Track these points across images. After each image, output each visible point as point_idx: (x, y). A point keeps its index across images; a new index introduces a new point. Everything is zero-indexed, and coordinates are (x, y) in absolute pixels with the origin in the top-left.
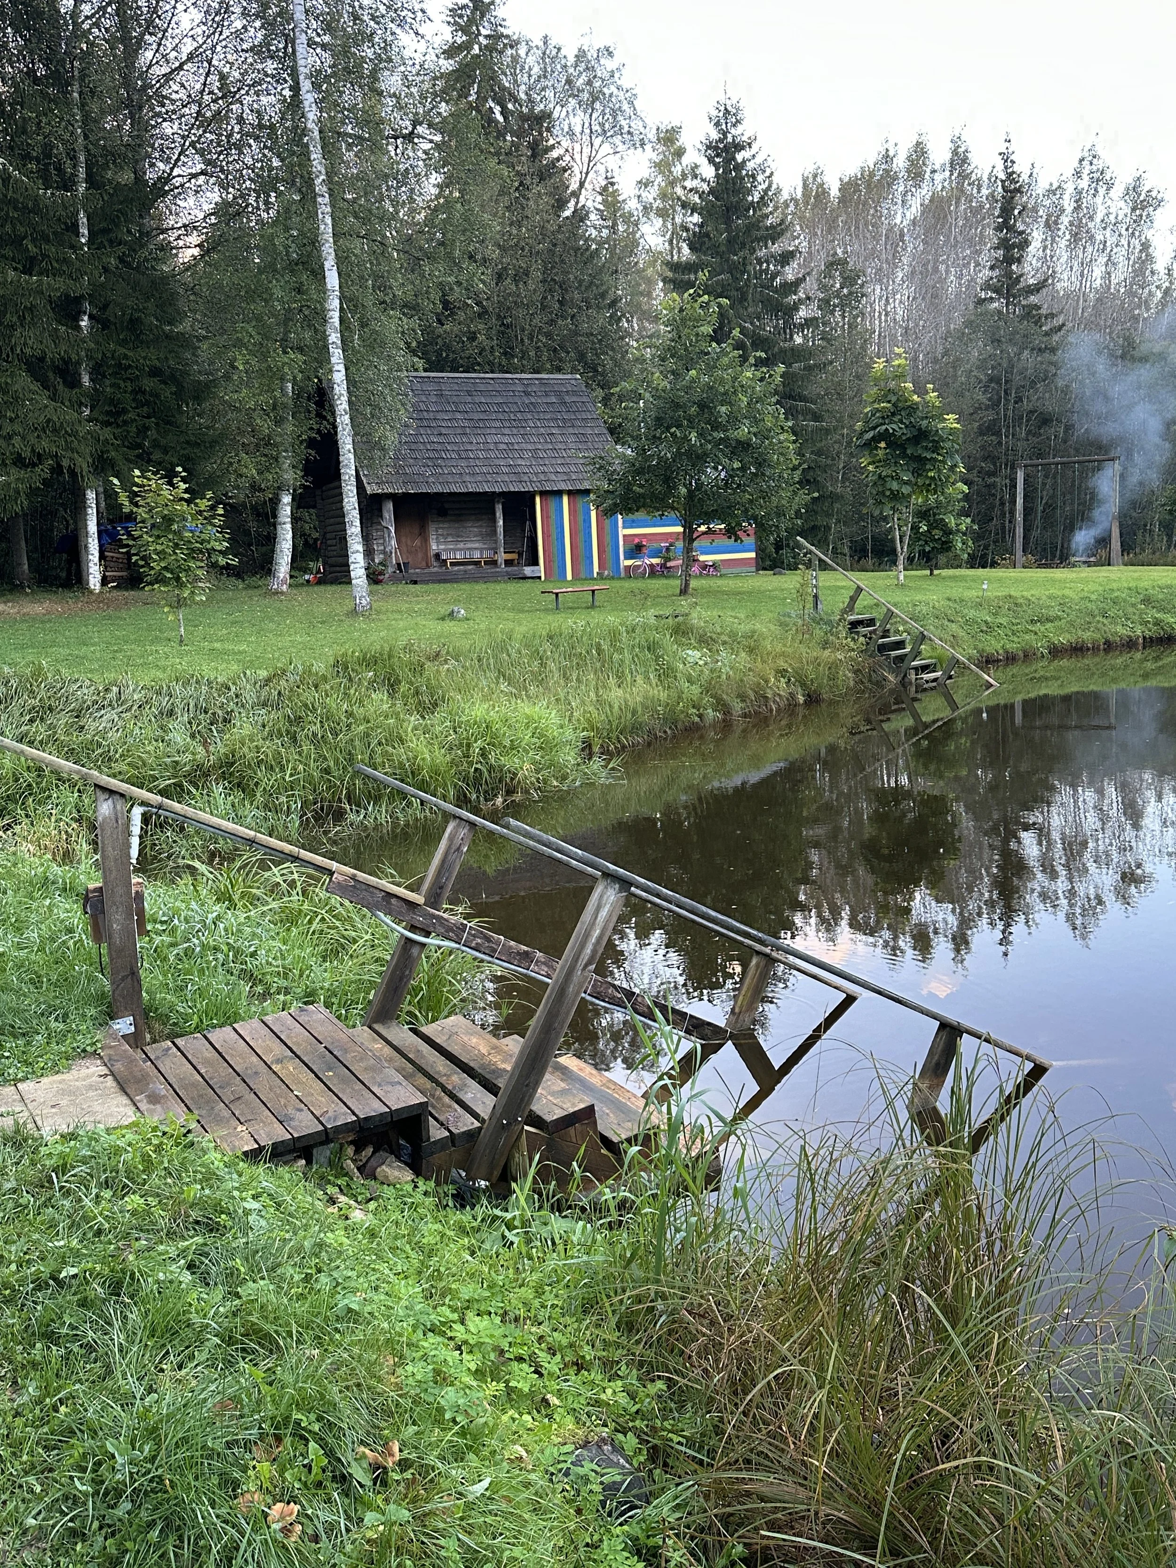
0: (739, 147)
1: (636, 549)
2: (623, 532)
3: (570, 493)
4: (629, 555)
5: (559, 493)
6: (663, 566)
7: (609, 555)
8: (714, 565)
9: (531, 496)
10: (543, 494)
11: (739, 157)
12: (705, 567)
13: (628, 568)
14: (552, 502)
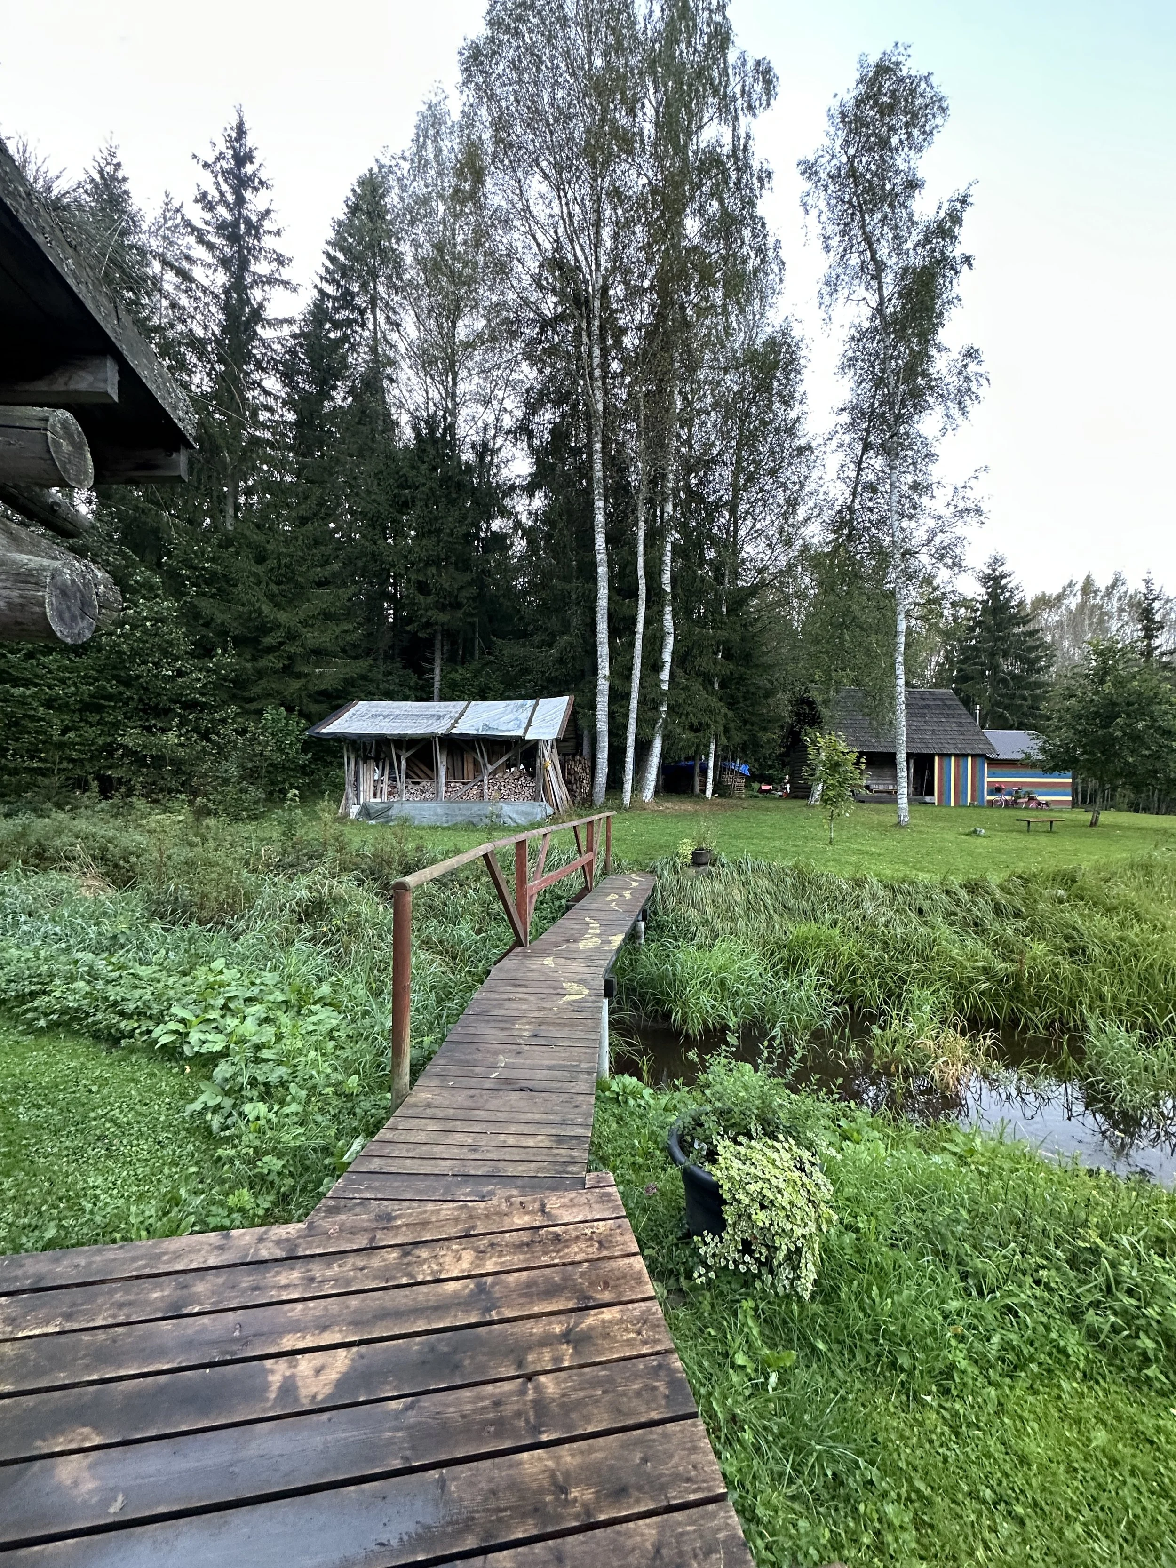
0: (1003, 577)
1: (997, 790)
2: (987, 779)
3: (956, 755)
4: (990, 793)
5: (950, 755)
6: (1015, 801)
7: (977, 794)
8: (1047, 804)
9: (932, 756)
10: (940, 755)
11: (1004, 582)
12: (1039, 804)
13: (990, 802)
14: (945, 760)
